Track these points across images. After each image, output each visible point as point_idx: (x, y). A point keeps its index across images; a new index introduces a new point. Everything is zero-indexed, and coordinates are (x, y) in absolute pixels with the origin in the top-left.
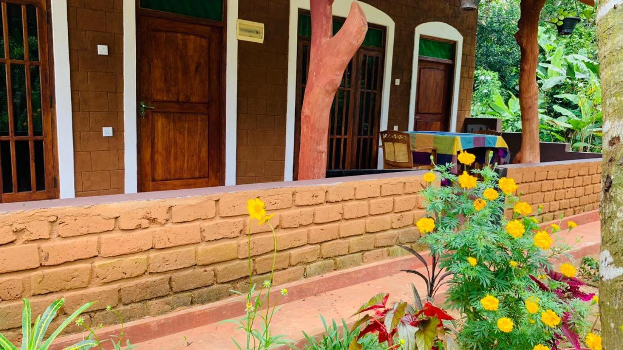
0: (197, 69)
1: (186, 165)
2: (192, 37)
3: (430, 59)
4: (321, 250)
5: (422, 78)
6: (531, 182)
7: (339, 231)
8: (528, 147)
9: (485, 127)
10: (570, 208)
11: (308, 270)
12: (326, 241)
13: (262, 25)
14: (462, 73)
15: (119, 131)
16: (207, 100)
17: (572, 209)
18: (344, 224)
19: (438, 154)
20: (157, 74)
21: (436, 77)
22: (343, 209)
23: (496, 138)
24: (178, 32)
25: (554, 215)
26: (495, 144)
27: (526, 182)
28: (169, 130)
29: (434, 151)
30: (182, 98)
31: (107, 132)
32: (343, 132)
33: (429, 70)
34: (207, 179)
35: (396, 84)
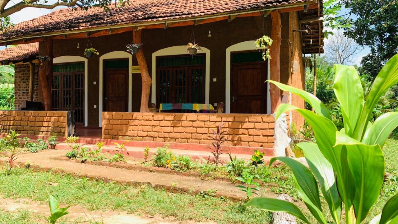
3: (242, 63)
7: (35, 124)
12: (32, 126)
15: (98, 105)
22: (36, 118)
24: (116, 74)
30: (117, 95)
35: (214, 81)
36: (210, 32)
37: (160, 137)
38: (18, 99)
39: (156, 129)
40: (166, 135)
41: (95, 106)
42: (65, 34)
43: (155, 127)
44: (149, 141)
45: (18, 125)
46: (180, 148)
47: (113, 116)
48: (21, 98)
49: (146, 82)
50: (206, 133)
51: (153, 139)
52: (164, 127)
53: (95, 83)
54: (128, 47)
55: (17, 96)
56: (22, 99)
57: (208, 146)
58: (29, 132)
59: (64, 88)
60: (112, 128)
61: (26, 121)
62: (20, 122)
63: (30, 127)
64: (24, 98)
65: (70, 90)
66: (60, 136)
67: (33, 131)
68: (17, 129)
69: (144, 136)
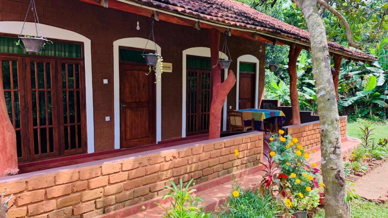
0: (144, 86)
1: (139, 131)
2: (141, 72)
3: (244, 73)
4: (223, 166)
5: (241, 83)
6: (298, 133)
7: (229, 159)
8: (295, 117)
9: (272, 104)
10: (315, 143)
11: (219, 174)
12: (225, 163)
13: (171, 64)
14: (259, 78)
15: (112, 118)
16: (148, 100)
17: (315, 144)
18: (231, 155)
19: (255, 121)
20: (127, 90)
21: (247, 81)
22: (230, 149)
23: (280, 112)
24: (135, 70)
25: (308, 147)
26: (279, 114)
27: (296, 133)
28: (132, 116)
29: (253, 119)
30: (137, 100)
31: (108, 119)
32: (207, 111)
33: (244, 78)
34: (148, 138)
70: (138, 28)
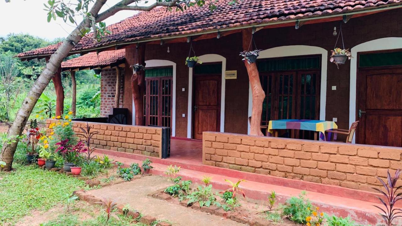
13: (236, 71)
15: (186, 115)
16: (216, 104)
24: (207, 80)
28: (203, 116)
30: (208, 104)
33: (379, 75)
35: (333, 89)
36: (335, 29)
37: (280, 171)
38: (104, 102)
39: (273, 159)
40: (289, 169)
41: (184, 115)
42: (163, 40)
43: (273, 157)
44: (264, 174)
45: (108, 140)
46: (311, 189)
47: (217, 138)
48: (106, 102)
49: (258, 96)
50: (353, 172)
51: (270, 172)
52: (285, 158)
53: (183, 90)
54: (244, 56)
55: (103, 99)
56: (108, 103)
57: (355, 191)
58: (119, 149)
59: (151, 94)
60: (215, 153)
61: (116, 136)
62: (110, 136)
63: (121, 143)
64: (109, 102)
65: (157, 97)
66: (153, 156)
67: (123, 148)
68: (107, 144)
69: (257, 167)
70: (168, 51)
